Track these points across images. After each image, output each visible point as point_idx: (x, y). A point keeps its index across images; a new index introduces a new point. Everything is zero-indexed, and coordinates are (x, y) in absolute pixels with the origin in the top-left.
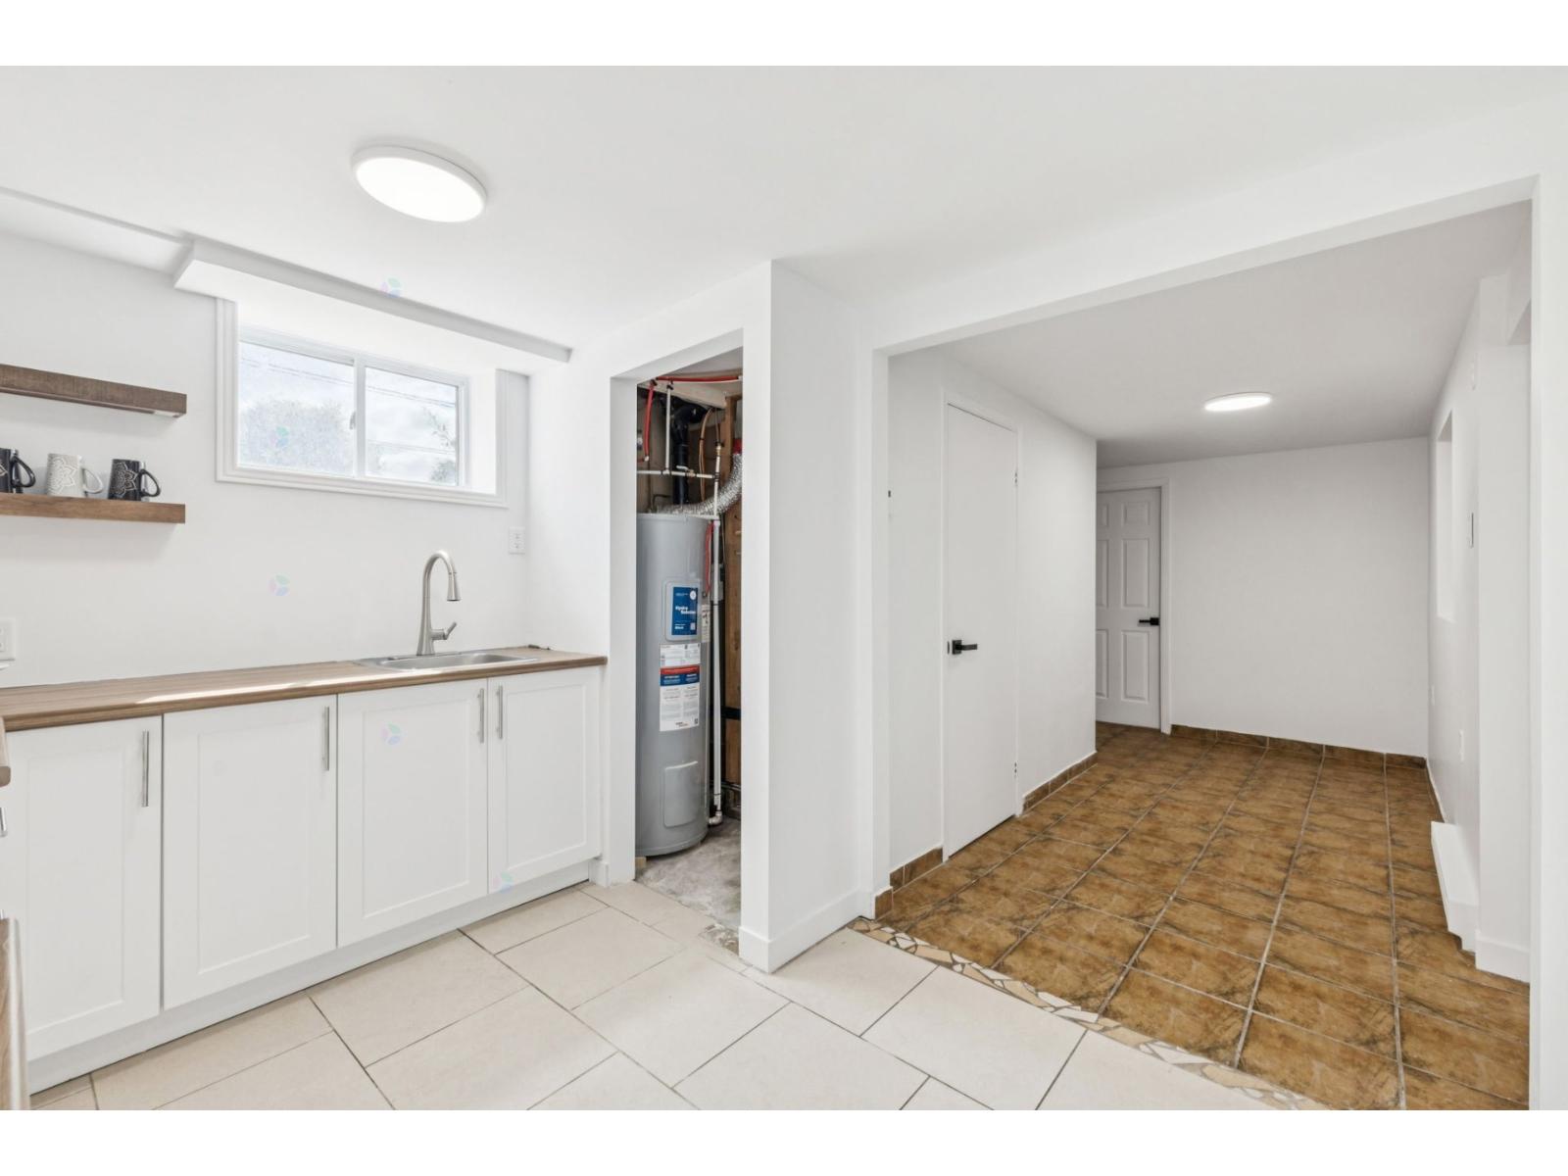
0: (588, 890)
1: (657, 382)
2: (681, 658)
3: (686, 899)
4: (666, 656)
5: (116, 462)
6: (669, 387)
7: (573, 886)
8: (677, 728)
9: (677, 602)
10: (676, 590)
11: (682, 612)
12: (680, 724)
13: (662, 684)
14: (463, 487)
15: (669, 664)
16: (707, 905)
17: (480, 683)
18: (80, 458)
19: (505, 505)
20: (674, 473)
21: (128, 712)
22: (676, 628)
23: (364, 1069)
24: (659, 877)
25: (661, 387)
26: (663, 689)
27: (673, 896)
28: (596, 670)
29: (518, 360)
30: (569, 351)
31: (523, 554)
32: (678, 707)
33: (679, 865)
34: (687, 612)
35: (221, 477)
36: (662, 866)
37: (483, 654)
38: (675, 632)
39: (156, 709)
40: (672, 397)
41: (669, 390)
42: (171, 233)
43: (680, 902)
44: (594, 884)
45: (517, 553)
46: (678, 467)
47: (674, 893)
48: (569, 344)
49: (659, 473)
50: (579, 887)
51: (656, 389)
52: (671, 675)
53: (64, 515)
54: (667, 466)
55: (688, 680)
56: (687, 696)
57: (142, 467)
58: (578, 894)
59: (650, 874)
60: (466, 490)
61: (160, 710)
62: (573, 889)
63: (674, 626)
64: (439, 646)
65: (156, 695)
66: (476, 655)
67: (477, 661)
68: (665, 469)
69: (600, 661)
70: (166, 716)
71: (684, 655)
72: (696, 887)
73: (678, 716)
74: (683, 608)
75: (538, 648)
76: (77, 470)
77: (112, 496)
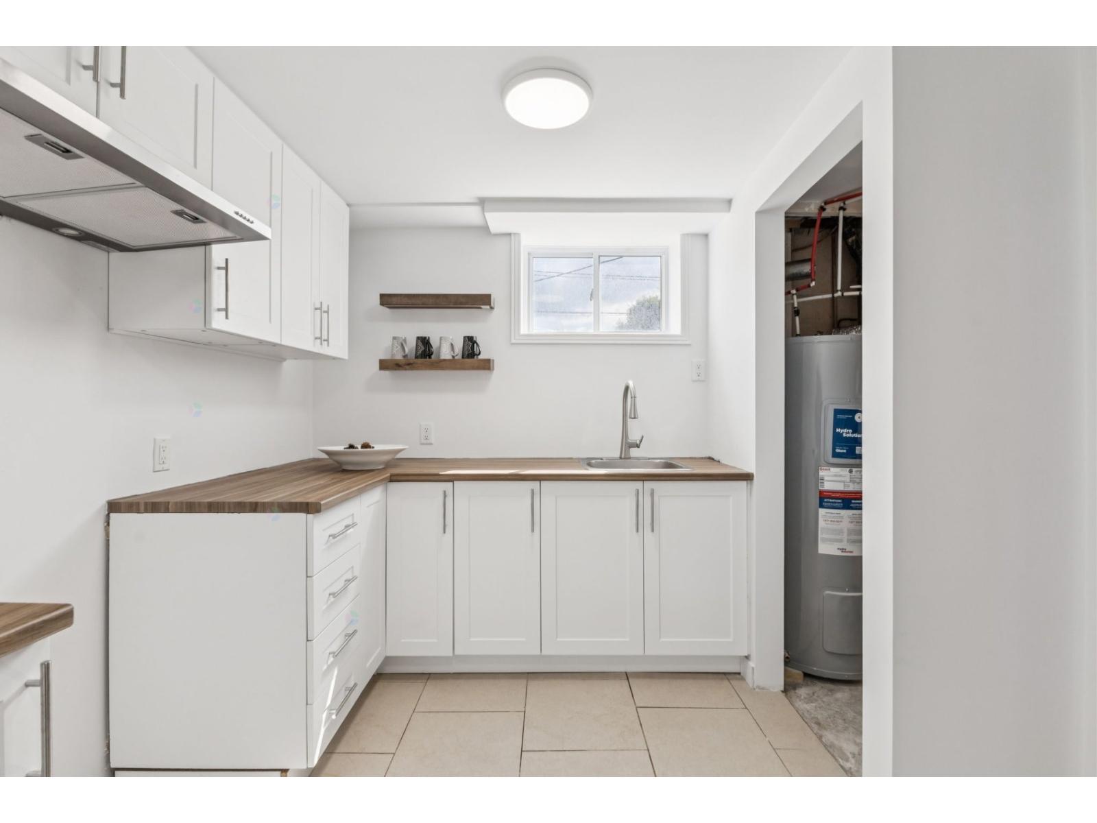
0: (734, 683)
1: (825, 207)
2: (844, 482)
3: (829, 736)
4: (826, 478)
5: (464, 337)
6: (842, 208)
7: (725, 674)
8: (839, 553)
9: (838, 423)
10: (837, 412)
11: (844, 435)
12: (843, 550)
13: (821, 506)
14: (663, 332)
15: (828, 486)
16: (850, 756)
17: (638, 485)
18: (451, 337)
19: (687, 343)
20: (846, 294)
21: (436, 478)
22: (838, 451)
23: (522, 751)
24: (810, 699)
25: (830, 211)
26: (822, 511)
27: (816, 727)
28: (742, 484)
29: (696, 222)
30: (730, 202)
31: (703, 381)
32: (840, 532)
33: (839, 695)
34: (850, 435)
35: (513, 341)
36: (818, 688)
37: (663, 461)
38: (835, 455)
39: (451, 478)
40: (845, 218)
41: (841, 212)
42: (472, 201)
43: (820, 738)
44: (743, 679)
45: (699, 381)
46: (852, 287)
47: (818, 724)
48: (727, 196)
49: (829, 296)
50: (730, 677)
51: (824, 215)
52: (828, 498)
53: (442, 368)
54: (839, 287)
55: (852, 505)
56: (852, 522)
57: (475, 339)
58: (726, 683)
59: (803, 692)
60: (667, 333)
61: (452, 479)
62: (723, 676)
63: (834, 449)
64: (634, 452)
65: (455, 469)
66: (658, 461)
67: (657, 466)
68: (837, 291)
69: (747, 477)
70: (455, 482)
71: (848, 480)
72: (846, 729)
73: (841, 541)
74: (845, 430)
75: (713, 459)
76: (449, 344)
77: (463, 357)
